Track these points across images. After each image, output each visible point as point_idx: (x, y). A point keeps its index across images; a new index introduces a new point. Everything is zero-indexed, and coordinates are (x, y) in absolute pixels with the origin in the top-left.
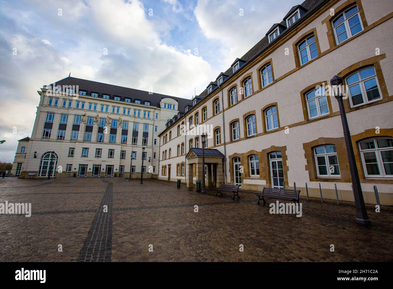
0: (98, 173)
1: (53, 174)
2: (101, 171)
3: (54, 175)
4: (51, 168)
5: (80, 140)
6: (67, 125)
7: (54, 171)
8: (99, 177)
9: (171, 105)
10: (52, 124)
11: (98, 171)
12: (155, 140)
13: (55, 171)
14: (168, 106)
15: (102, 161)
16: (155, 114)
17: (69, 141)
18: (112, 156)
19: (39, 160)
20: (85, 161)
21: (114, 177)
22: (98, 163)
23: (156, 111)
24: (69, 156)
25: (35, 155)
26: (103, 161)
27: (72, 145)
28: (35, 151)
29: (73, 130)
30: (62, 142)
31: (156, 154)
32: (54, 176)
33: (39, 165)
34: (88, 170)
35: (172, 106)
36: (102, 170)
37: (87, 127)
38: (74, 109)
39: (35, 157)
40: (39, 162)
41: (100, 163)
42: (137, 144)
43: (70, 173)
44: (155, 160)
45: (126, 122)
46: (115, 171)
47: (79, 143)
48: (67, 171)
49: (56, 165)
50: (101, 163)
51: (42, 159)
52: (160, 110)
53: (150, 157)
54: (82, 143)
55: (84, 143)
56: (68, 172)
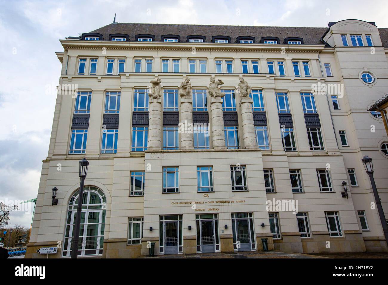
0: (213, 239)
1: (98, 248)
2: (220, 233)
3: (101, 252)
4: (92, 230)
5: (154, 146)
6: (120, 116)
7: (99, 239)
8: (216, 251)
9: (359, 36)
10: (88, 116)
11: (212, 234)
12: (340, 132)
13: (102, 238)
14: (360, 40)
15: (217, 202)
16: (323, 65)
17: (129, 155)
18: (243, 185)
19: (65, 209)
20: (172, 203)
21: (258, 251)
22: (210, 210)
23: (324, 58)
24: (131, 195)
25: (54, 197)
26: (220, 202)
27: (136, 164)
28: (53, 187)
29: (133, 125)
30: (113, 158)
31: (356, 174)
32: (101, 255)
33: (63, 223)
34: (186, 233)
35: (364, 39)
36: (223, 231)
37: (165, 115)
38: (132, 74)
39: (55, 202)
40: (65, 213)
41: (214, 209)
42: (295, 149)
43: (138, 242)
44: (356, 190)
45: (257, 92)
46: (258, 230)
47: (152, 154)
48: (130, 238)
49: (103, 220)
50: (216, 208)
51: (70, 208)
52: (333, 53)
53: (344, 183)
54: (159, 155)
55: (165, 154)
56: (132, 239)
